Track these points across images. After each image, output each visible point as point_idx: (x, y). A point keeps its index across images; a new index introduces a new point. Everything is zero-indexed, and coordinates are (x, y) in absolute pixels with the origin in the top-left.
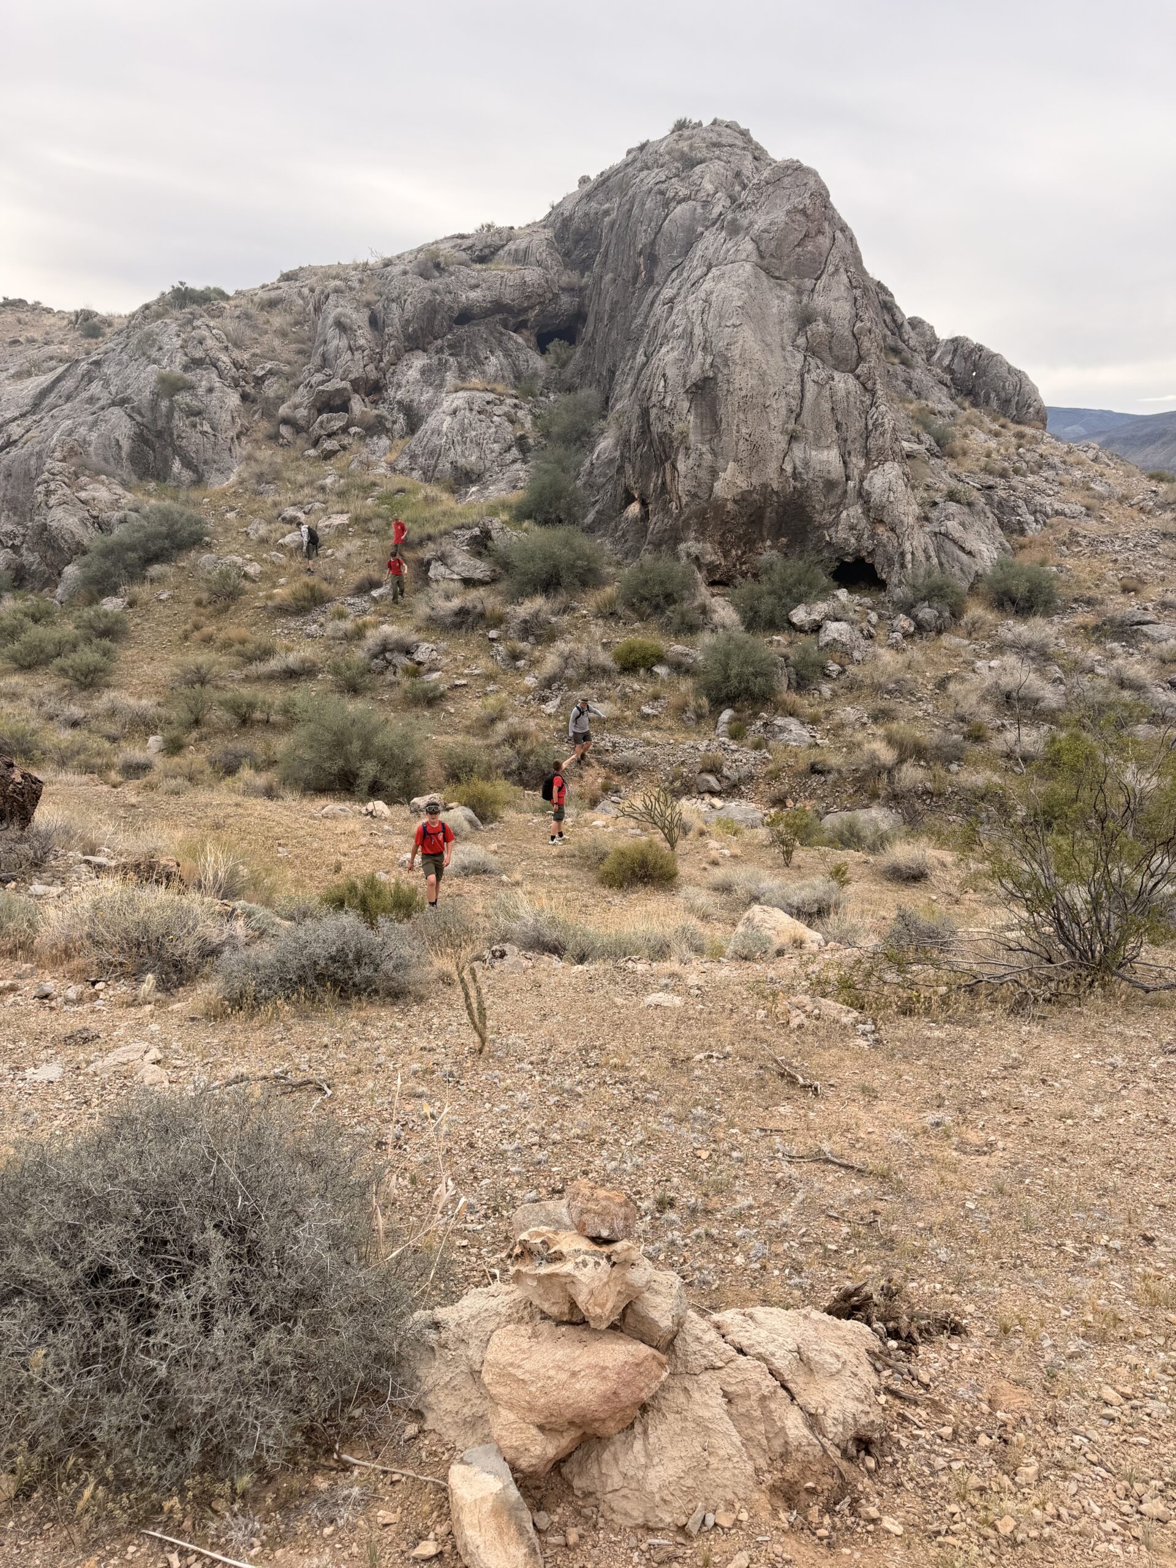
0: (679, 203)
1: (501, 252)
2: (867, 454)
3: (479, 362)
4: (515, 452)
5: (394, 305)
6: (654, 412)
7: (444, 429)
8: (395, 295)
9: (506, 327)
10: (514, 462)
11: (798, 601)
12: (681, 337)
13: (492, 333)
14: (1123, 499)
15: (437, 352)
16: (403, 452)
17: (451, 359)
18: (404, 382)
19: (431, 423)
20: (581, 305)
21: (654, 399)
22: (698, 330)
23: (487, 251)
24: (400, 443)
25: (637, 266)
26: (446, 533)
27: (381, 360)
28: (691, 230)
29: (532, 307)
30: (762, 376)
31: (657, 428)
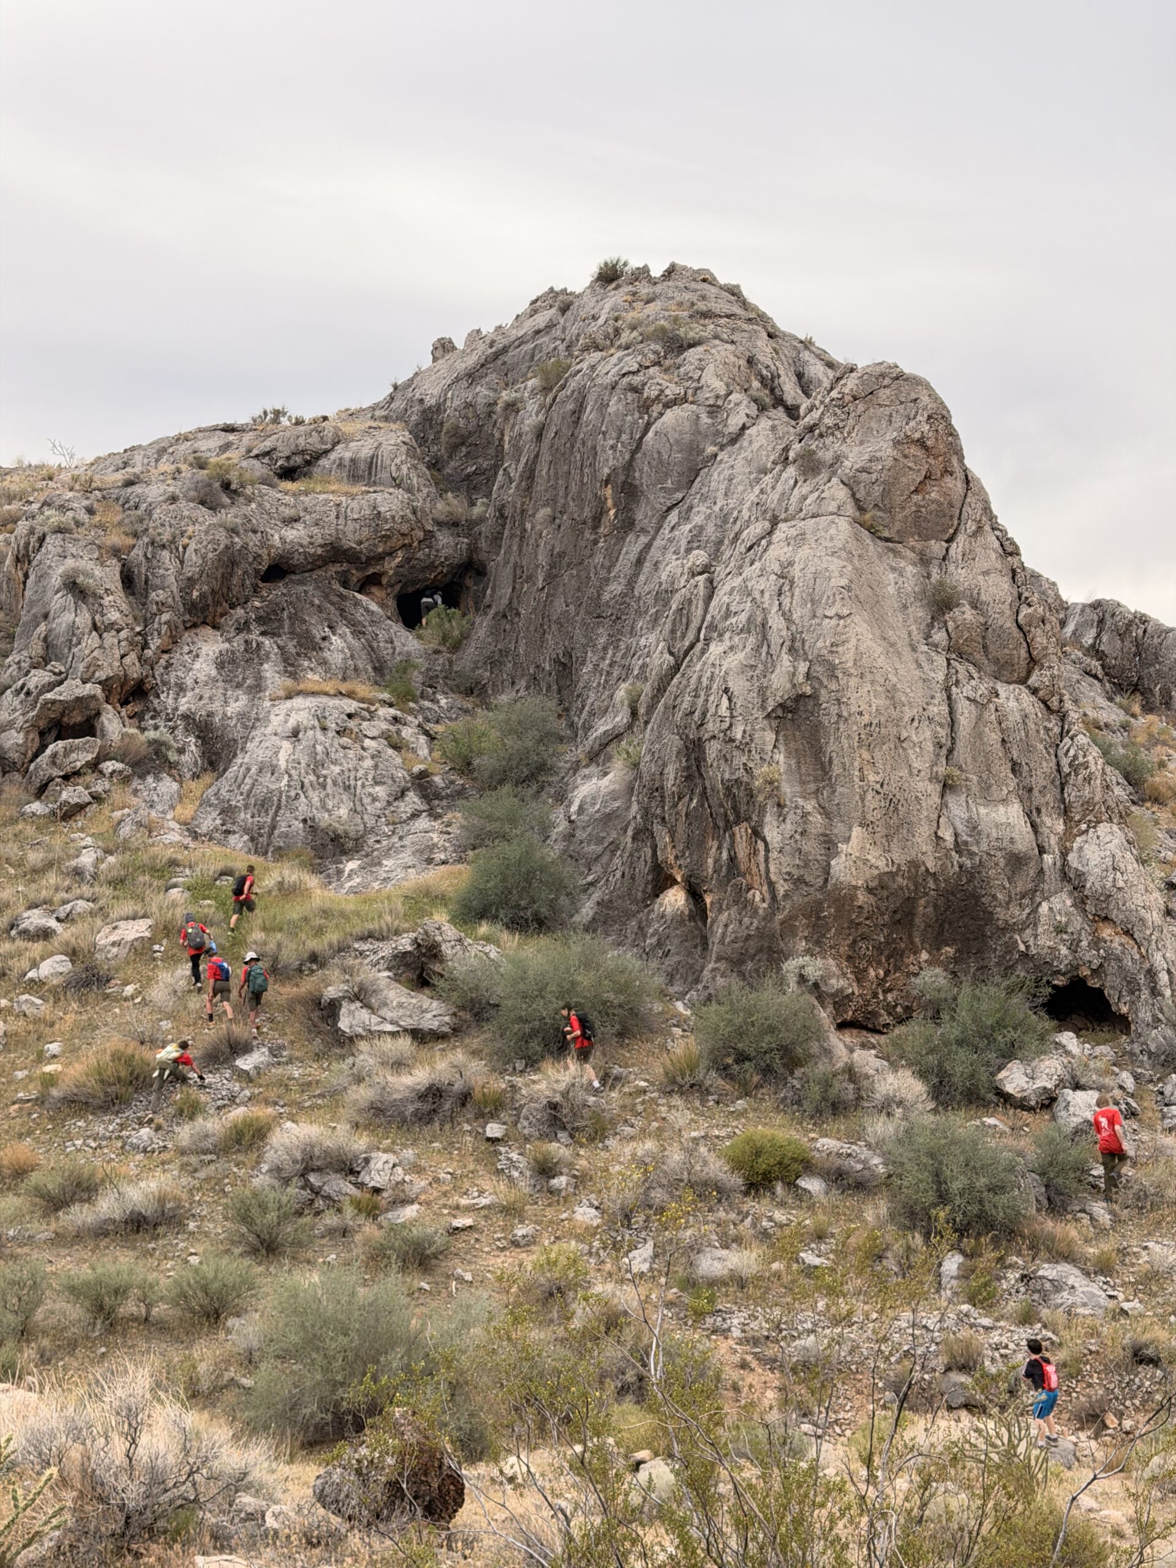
0: (667, 406)
1: (324, 462)
2: (1066, 811)
3: (310, 646)
4: (413, 800)
5: (165, 554)
6: (712, 750)
7: (282, 764)
8: (166, 537)
9: (345, 584)
10: (415, 816)
11: (1009, 1053)
12: (746, 630)
13: (326, 596)
15: (239, 630)
16: (205, 803)
17: (267, 642)
18: (189, 682)
19: (255, 752)
20: (473, 549)
21: (711, 726)
22: (776, 622)
23: (298, 460)
24: (193, 785)
25: (602, 501)
26: (342, 949)
27: (145, 646)
28: (694, 449)
29: (391, 554)
30: (891, 693)
31: (718, 773)
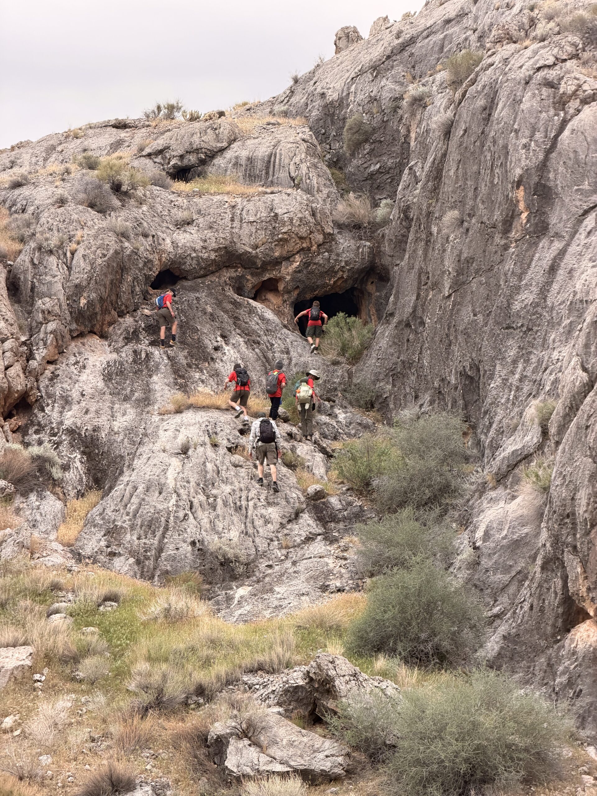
1: (219, 161)
5: (52, 260)
7: (171, 483)
8: (54, 242)
9: (239, 291)
13: (219, 303)
15: (128, 340)
16: (90, 523)
17: (157, 353)
18: (75, 394)
19: (142, 470)
23: (192, 159)
24: (77, 504)
25: (513, 204)
26: (230, 682)
27: (30, 357)
29: (288, 258)
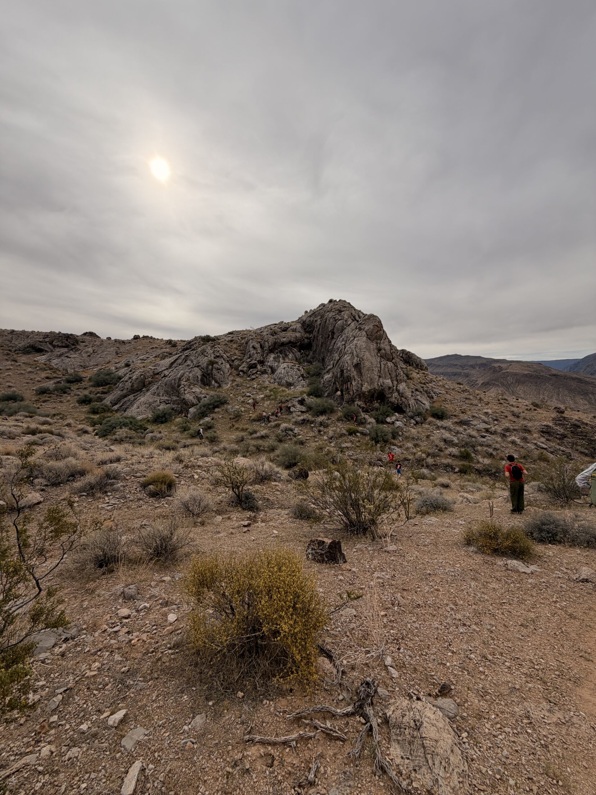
0: (339, 320)
2: (397, 381)
3: (286, 356)
4: (301, 378)
6: (345, 371)
10: (301, 380)
11: (388, 416)
12: (350, 353)
14: (453, 389)
15: (277, 353)
19: (278, 371)
20: (310, 341)
21: (345, 368)
22: (355, 352)
25: (329, 335)
26: (291, 399)
28: (343, 327)
30: (372, 363)
31: (345, 375)
